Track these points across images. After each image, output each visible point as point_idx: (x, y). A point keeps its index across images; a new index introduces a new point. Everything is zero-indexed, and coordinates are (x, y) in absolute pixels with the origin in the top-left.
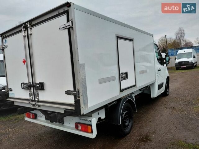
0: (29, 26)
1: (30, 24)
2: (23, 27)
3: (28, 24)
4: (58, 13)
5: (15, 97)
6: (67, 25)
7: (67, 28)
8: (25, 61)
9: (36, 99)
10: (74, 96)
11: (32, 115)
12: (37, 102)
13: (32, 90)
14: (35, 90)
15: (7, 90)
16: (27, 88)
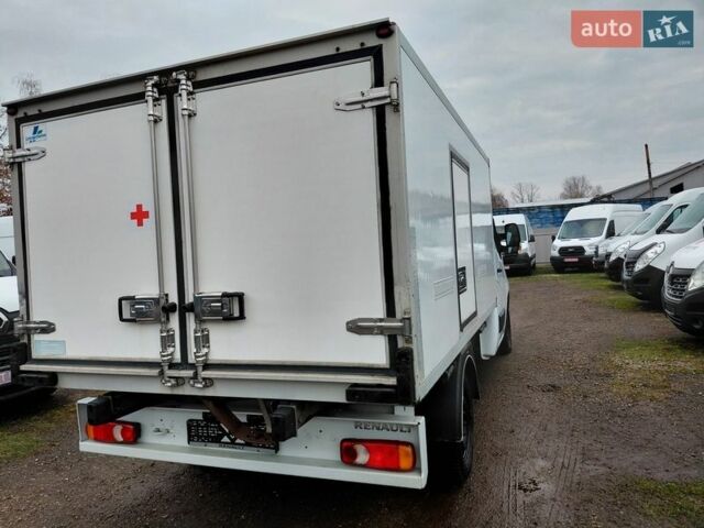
0: (183, 82)
1: (188, 79)
2: (150, 83)
3: (182, 77)
4: (334, 52)
5: (70, 354)
6: (373, 95)
7: (372, 107)
8: (146, 215)
9: (199, 357)
10: (387, 338)
11: (121, 427)
12: (199, 369)
13: (175, 322)
14: (195, 322)
15: (19, 329)
16: (150, 316)
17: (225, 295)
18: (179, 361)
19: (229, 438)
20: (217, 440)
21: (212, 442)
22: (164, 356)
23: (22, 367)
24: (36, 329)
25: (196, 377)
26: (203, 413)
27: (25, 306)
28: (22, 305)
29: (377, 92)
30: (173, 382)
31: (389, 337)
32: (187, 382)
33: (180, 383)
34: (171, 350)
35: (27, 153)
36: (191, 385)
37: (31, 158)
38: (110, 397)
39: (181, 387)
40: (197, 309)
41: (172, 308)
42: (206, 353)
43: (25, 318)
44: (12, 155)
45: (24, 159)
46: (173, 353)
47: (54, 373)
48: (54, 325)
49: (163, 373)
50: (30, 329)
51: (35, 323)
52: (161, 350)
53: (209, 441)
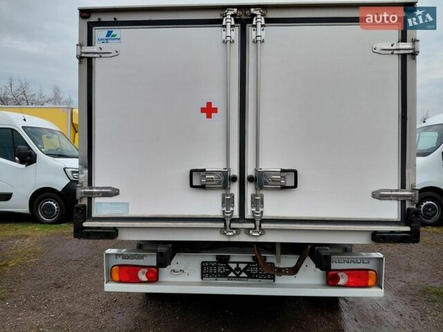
1: (262, 15)
2: (230, 13)
3: (258, 13)
7: (399, 54)
8: (215, 110)
9: (257, 214)
10: (400, 202)
11: (146, 270)
12: (258, 223)
13: (235, 189)
14: (256, 189)
15: (82, 193)
16: (218, 184)
17: (283, 171)
18: (238, 217)
19: (235, 273)
20: (225, 275)
21: (220, 277)
22: (227, 213)
23: (86, 224)
24: (98, 193)
25: (255, 229)
26: (217, 256)
27: (87, 175)
28: (82, 173)
29: (403, 45)
30: (234, 231)
31: (402, 201)
32: (243, 231)
33: (238, 233)
34: (231, 209)
35: (99, 51)
36: (249, 234)
37: (103, 55)
38: (170, 246)
39: (237, 236)
40: (260, 180)
41: (234, 179)
42: (262, 212)
43: (86, 184)
44: (83, 51)
45: (96, 55)
46: (233, 211)
47: (115, 228)
48: (118, 190)
49: (225, 225)
50: (92, 193)
51: (97, 188)
52: (225, 209)
53: (218, 277)
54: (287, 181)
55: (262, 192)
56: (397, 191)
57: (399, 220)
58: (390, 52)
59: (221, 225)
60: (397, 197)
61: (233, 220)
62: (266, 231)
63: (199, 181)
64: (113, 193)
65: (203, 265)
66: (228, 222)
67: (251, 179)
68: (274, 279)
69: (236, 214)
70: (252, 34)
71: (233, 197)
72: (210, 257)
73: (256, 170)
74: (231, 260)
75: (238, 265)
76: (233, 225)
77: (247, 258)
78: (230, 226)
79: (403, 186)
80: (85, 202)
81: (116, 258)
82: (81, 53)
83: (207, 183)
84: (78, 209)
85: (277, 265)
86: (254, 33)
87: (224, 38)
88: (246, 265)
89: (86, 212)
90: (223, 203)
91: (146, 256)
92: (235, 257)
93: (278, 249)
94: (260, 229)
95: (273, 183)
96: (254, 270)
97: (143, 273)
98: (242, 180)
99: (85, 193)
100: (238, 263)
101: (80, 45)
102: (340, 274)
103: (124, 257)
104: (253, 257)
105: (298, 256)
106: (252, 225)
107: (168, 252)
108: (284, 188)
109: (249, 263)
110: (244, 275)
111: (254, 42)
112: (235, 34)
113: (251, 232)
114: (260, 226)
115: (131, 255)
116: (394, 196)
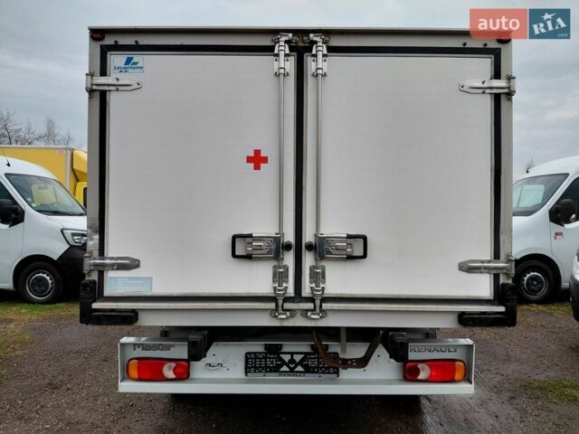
0: (320, 44)
1: (323, 42)
2: (284, 39)
3: (319, 39)
4: (460, 45)
5: (158, 290)
7: (491, 94)
8: (265, 160)
9: (318, 291)
10: (492, 276)
11: (173, 365)
12: (318, 302)
13: (289, 259)
14: (316, 260)
15: (91, 265)
16: (269, 253)
17: (349, 237)
18: (293, 295)
19: (288, 367)
20: (276, 370)
21: (270, 371)
22: (280, 290)
23: (96, 305)
24: (113, 265)
25: (314, 310)
26: (266, 345)
27: (98, 242)
28: (92, 239)
29: (496, 83)
30: (288, 313)
31: (495, 275)
32: (299, 314)
33: (292, 316)
34: (285, 285)
35: (116, 82)
36: (306, 316)
37: (120, 88)
38: (206, 333)
39: (292, 319)
40: (321, 248)
41: (288, 247)
42: (323, 288)
43: (96, 253)
44: (95, 82)
45: (111, 88)
46: (286, 287)
47: (133, 311)
48: (139, 261)
49: (277, 306)
50: (104, 265)
51: (112, 258)
52: (276, 285)
53: (266, 371)
54: (355, 249)
55: (324, 263)
56: (489, 262)
57: (492, 298)
58: (481, 91)
59: (272, 306)
60: (488, 269)
61: (287, 300)
62: (328, 313)
63: (244, 249)
64: (132, 265)
65: (248, 356)
66: (280, 302)
67: (310, 247)
68: (337, 373)
69: (291, 291)
70: (311, 65)
71: (287, 269)
72: (257, 347)
73: (316, 236)
74: (284, 349)
75: (292, 357)
76: (287, 306)
77: (304, 347)
78: (283, 306)
79: (497, 256)
80: (95, 277)
81: (134, 349)
82: (92, 85)
83: (254, 252)
84: (86, 285)
85: (341, 356)
86: (314, 64)
87: (276, 70)
88: (302, 356)
89: (96, 290)
90: (274, 277)
91: (173, 346)
92: (289, 347)
93: (343, 335)
94: (321, 310)
95: (338, 252)
96: (312, 363)
97: (170, 368)
98: (298, 248)
99: (95, 265)
100: (292, 354)
101: (91, 75)
102: (420, 366)
103: (145, 347)
104: (312, 346)
105: (368, 344)
106: (310, 306)
107: (202, 341)
108: (351, 258)
109: (306, 354)
110: (299, 368)
111: (313, 75)
112: (290, 65)
113: (309, 314)
114: (321, 306)
115: (154, 345)
116: (485, 268)
